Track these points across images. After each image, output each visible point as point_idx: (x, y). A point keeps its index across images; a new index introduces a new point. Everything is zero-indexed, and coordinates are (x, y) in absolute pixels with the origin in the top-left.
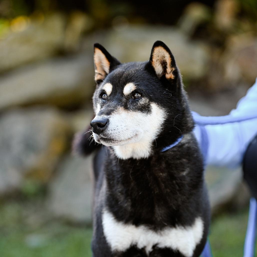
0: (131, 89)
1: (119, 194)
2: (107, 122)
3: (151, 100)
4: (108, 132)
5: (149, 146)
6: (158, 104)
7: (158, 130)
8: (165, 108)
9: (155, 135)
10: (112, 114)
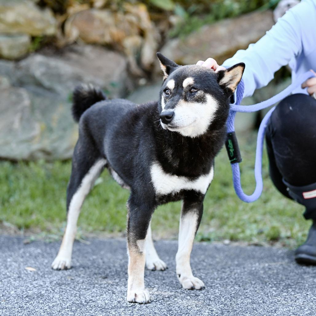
2: (173, 114)
4: (174, 122)
10: (176, 106)
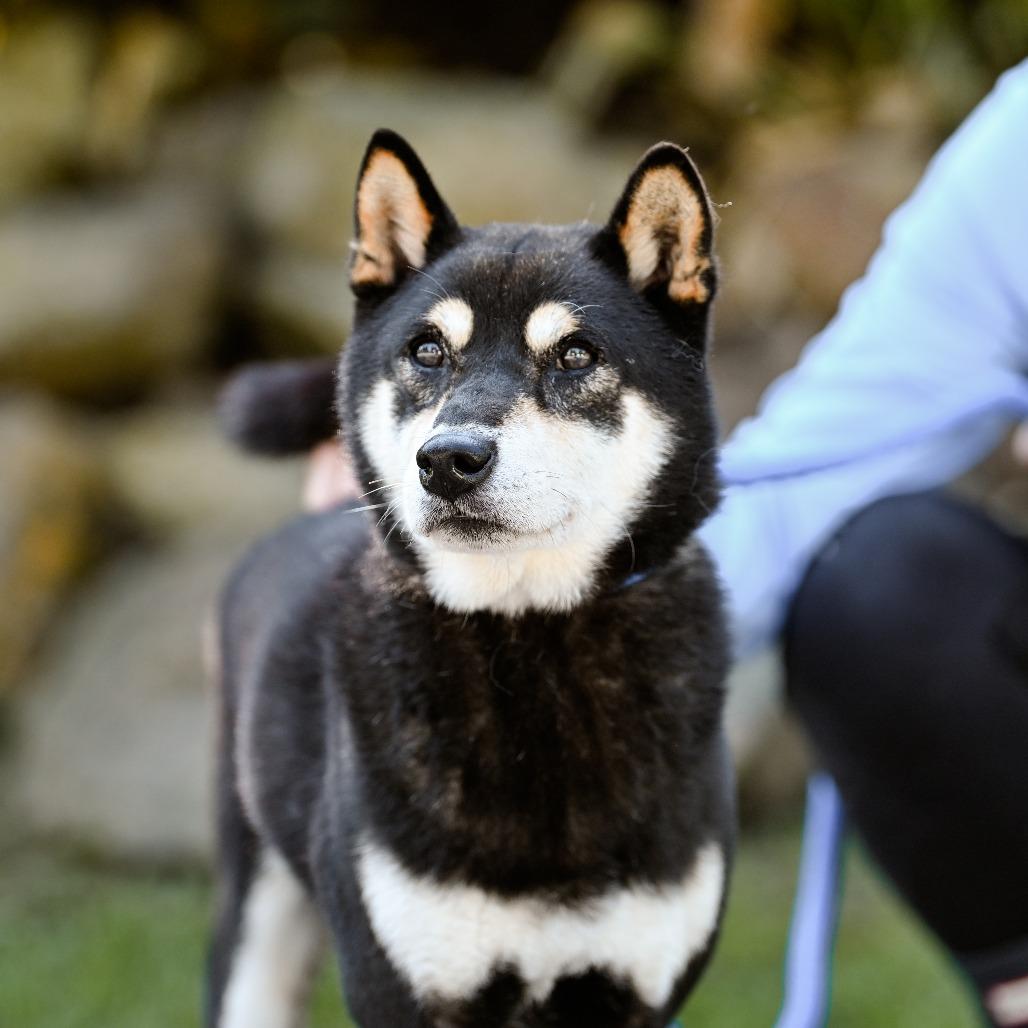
0: (558, 326)
1: (412, 763)
3: (628, 379)
5: (590, 567)
6: (649, 399)
7: (634, 504)
8: (673, 417)
9: (621, 523)
10: (506, 422)
